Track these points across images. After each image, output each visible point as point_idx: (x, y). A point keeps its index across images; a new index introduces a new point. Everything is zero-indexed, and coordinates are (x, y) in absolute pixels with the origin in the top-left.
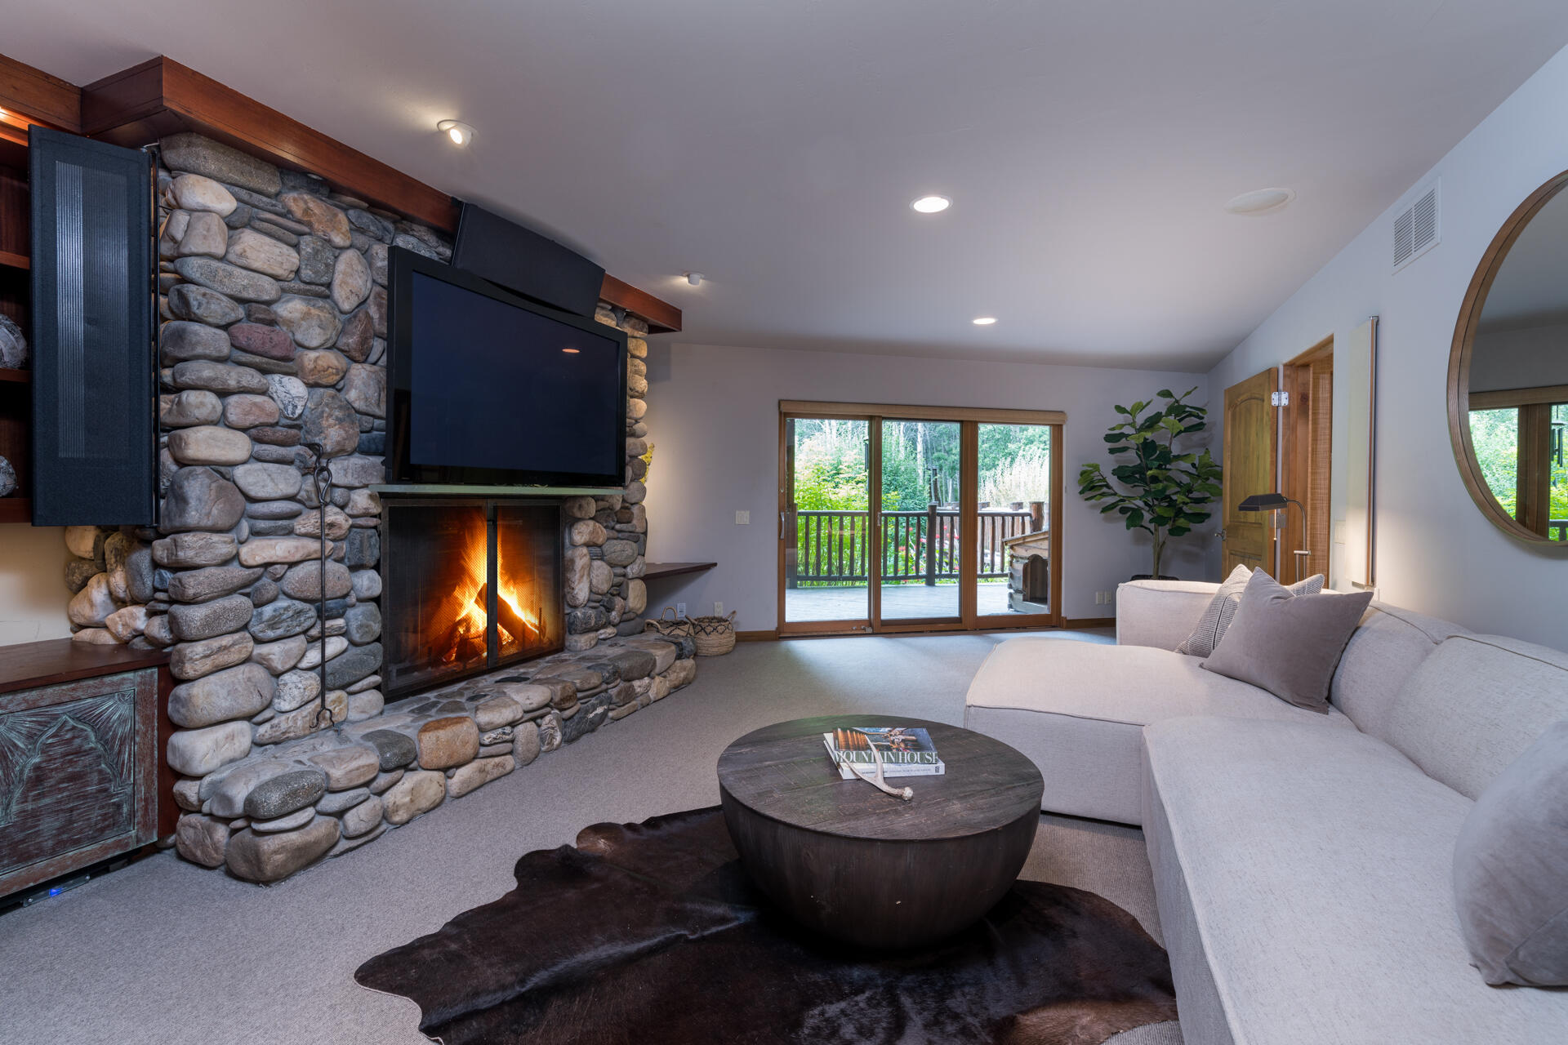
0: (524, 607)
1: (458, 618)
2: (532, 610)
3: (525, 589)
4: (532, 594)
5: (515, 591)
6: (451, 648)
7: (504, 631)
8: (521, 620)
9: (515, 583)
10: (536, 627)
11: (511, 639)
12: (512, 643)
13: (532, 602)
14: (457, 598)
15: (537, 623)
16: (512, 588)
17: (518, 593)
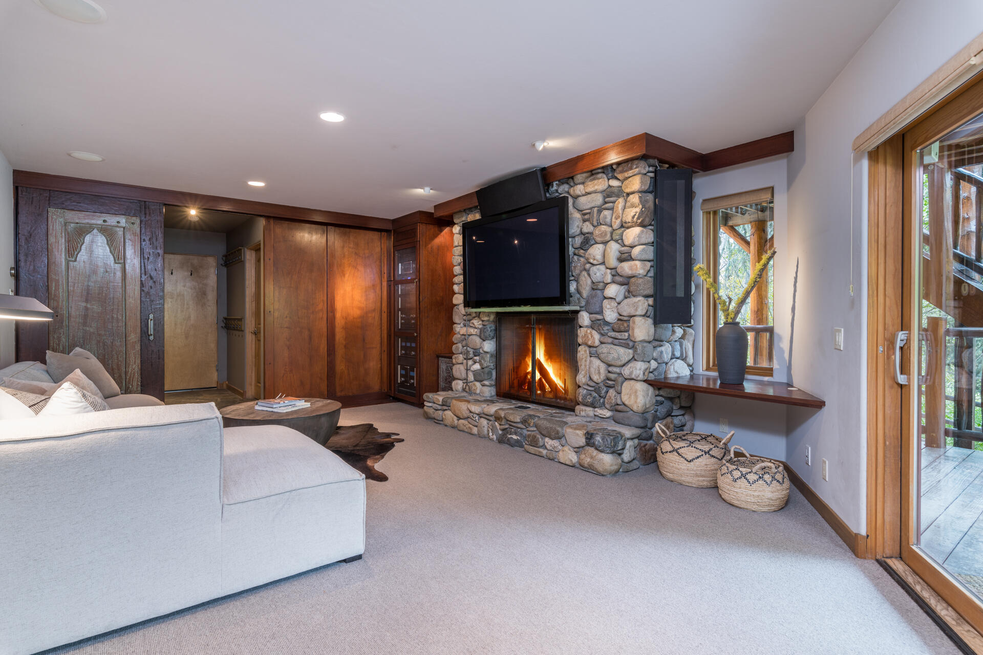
0: (556, 375)
1: (528, 371)
2: (560, 378)
3: (557, 366)
4: (560, 369)
5: (551, 365)
6: (525, 383)
7: (547, 384)
8: (554, 382)
9: (551, 361)
10: (562, 389)
11: (550, 390)
12: (550, 392)
13: (560, 374)
14: (527, 362)
15: (563, 386)
16: (549, 363)
17: (553, 367)
